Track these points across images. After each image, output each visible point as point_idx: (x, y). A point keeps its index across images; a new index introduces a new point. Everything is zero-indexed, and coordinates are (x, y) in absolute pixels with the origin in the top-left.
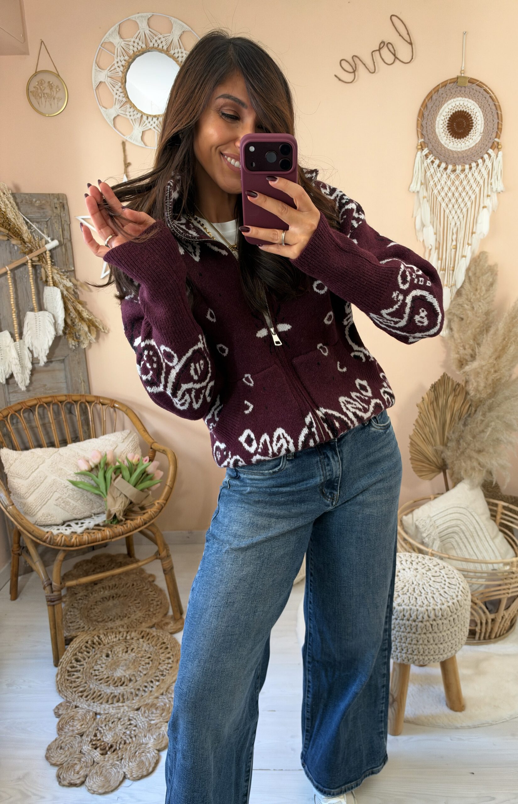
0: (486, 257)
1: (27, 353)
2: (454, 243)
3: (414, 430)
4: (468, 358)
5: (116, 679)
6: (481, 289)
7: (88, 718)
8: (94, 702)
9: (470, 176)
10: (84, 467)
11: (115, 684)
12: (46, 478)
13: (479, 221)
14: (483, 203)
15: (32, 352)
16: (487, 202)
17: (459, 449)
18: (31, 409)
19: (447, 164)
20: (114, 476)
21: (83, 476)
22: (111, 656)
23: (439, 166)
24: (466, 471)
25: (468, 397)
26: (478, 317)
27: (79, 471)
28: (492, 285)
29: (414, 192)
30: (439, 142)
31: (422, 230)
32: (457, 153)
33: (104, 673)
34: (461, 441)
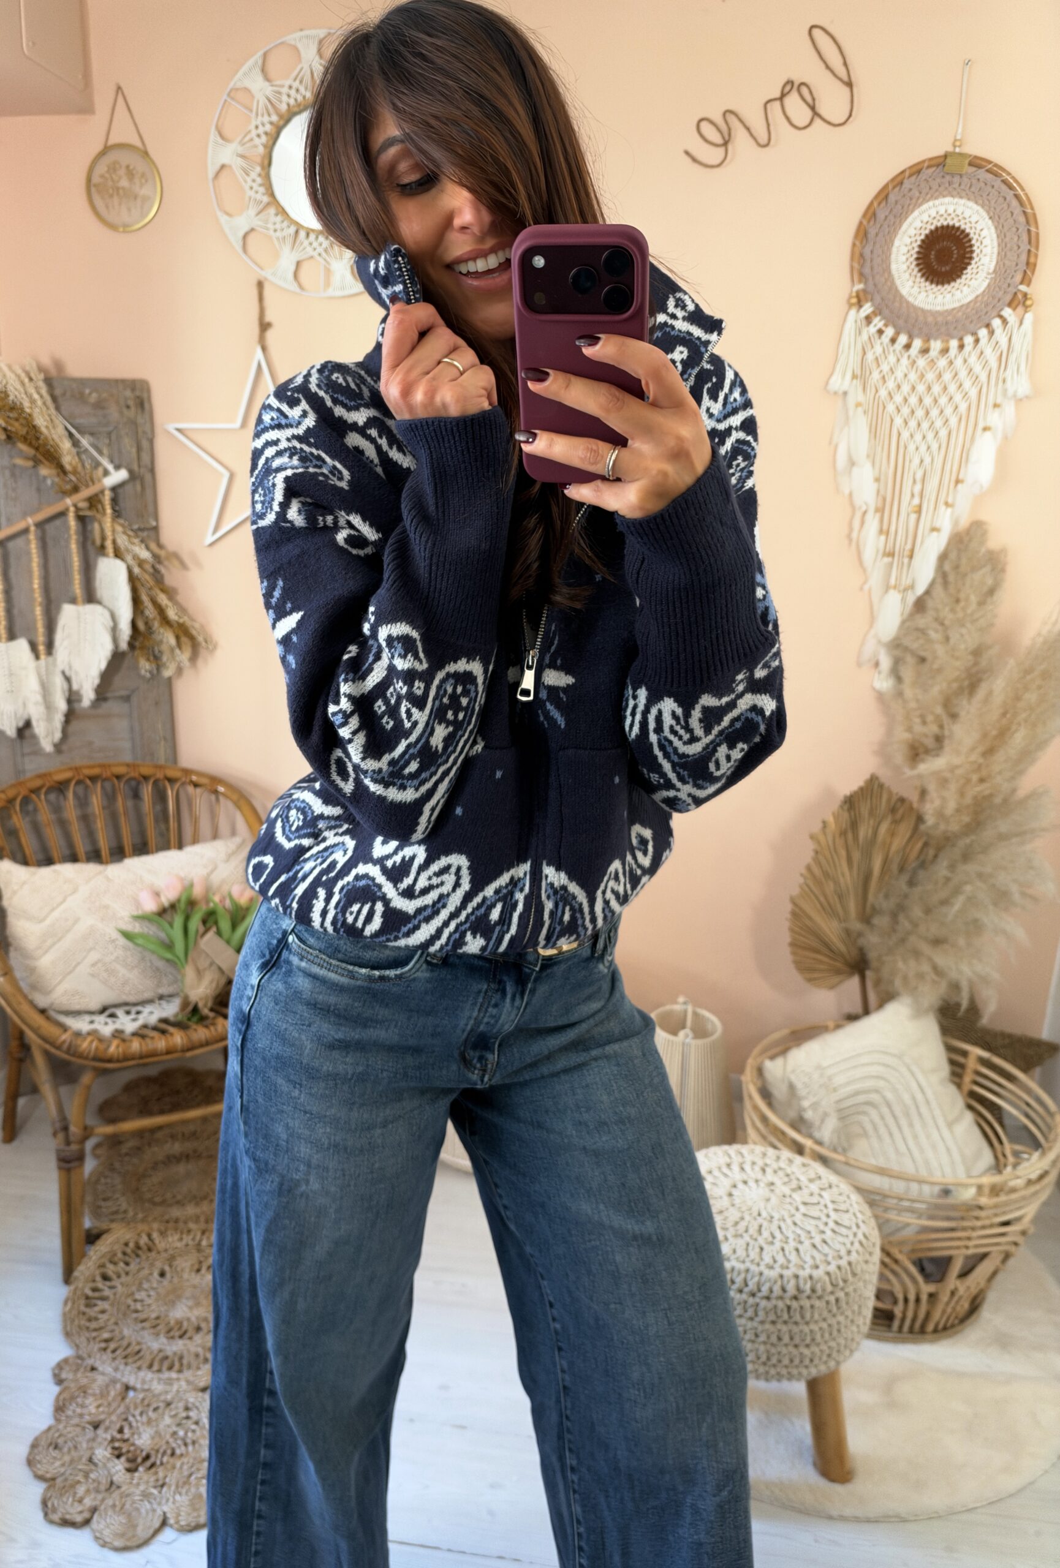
0: (984, 533)
1: (59, 683)
2: (916, 501)
3: (801, 887)
4: (930, 742)
5: (172, 1322)
6: (967, 599)
7: (112, 1393)
8: (126, 1364)
9: (959, 362)
10: (150, 906)
11: (169, 1331)
12: (77, 921)
13: (974, 457)
14: (985, 419)
15: (68, 679)
16: (994, 419)
17: (894, 931)
18: (61, 787)
19: (911, 337)
20: (202, 929)
21: (147, 923)
22: (168, 1275)
23: (893, 341)
24: (905, 979)
25: (922, 827)
26: (957, 659)
27: (140, 913)
28: (991, 592)
29: (835, 393)
30: (897, 290)
31: (850, 472)
32: (935, 314)
33: (153, 1307)
34: (901, 918)
